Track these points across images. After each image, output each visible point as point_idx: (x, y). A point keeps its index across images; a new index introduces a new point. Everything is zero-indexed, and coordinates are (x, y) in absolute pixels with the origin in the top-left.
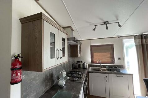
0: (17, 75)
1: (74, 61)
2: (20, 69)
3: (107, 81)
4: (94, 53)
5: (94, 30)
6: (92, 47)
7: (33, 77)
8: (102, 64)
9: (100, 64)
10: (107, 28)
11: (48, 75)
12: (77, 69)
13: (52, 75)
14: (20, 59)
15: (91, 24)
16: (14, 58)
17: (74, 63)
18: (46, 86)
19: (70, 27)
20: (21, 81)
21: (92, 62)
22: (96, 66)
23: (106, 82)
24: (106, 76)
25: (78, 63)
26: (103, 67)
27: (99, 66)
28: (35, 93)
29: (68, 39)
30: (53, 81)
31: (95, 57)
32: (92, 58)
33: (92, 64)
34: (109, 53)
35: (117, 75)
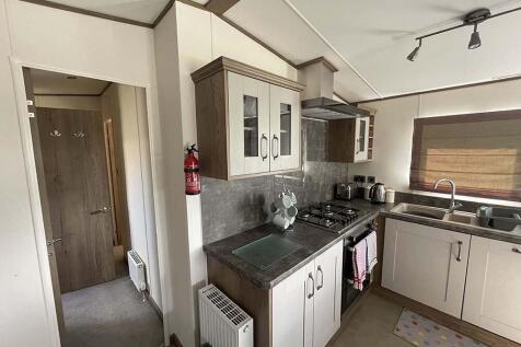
0: (192, 180)
1: (343, 175)
2: (196, 170)
3: (458, 259)
4: (431, 152)
5: (411, 57)
6: (419, 124)
7: (219, 192)
8: (457, 197)
9: (448, 196)
10: (475, 40)
11: (252, 197)
12: (348, 200)
13: (261, 200)
14: (196, 155)
15: (397, 36)
16: (187, 152)
17: (339, 181)
18: (247, 219)
19: (320, 60)
20: (199, 192)
21: (415, 182)
22: (432, 202)
23: (454, 261)
24: (460, 243)
25: (359, 184)
26: (459, 209)
27: (446, 203)
28: (224, 225)
29: (304, 105)
30: (264, 215)
31: (429, 165)
32: (415, 168)
33: (415, 192)
34: (514, 151)
35: (517, 246)
